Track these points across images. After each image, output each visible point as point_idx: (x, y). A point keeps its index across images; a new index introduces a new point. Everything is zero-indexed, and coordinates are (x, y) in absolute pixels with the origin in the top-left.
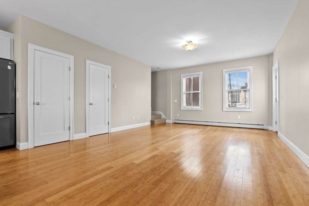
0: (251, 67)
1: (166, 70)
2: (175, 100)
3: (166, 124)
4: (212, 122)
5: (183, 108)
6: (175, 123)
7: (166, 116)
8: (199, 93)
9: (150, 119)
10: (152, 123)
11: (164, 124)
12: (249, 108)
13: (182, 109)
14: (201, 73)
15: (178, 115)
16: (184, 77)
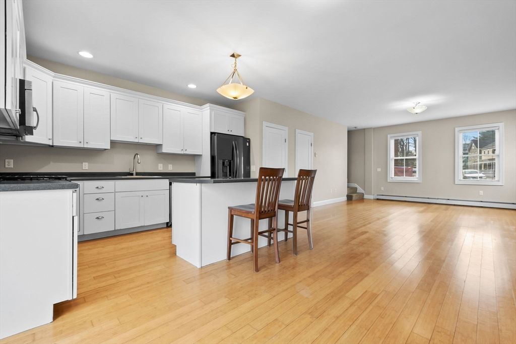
0: (501, 125)
1: (364, 129)
2: (378, 169)
3: (365, 200)
4: (438, 199)
5: (391, 179)
6: (378, 199)
7: (364, 189)
8: (415, 159)
9: (347, 194)
10: (349, 198)
11: (361, 199)
12: (499, 181)
13: (388, 181)
14: (420, 133)
15: (382, 188)
16: (391, 137)
